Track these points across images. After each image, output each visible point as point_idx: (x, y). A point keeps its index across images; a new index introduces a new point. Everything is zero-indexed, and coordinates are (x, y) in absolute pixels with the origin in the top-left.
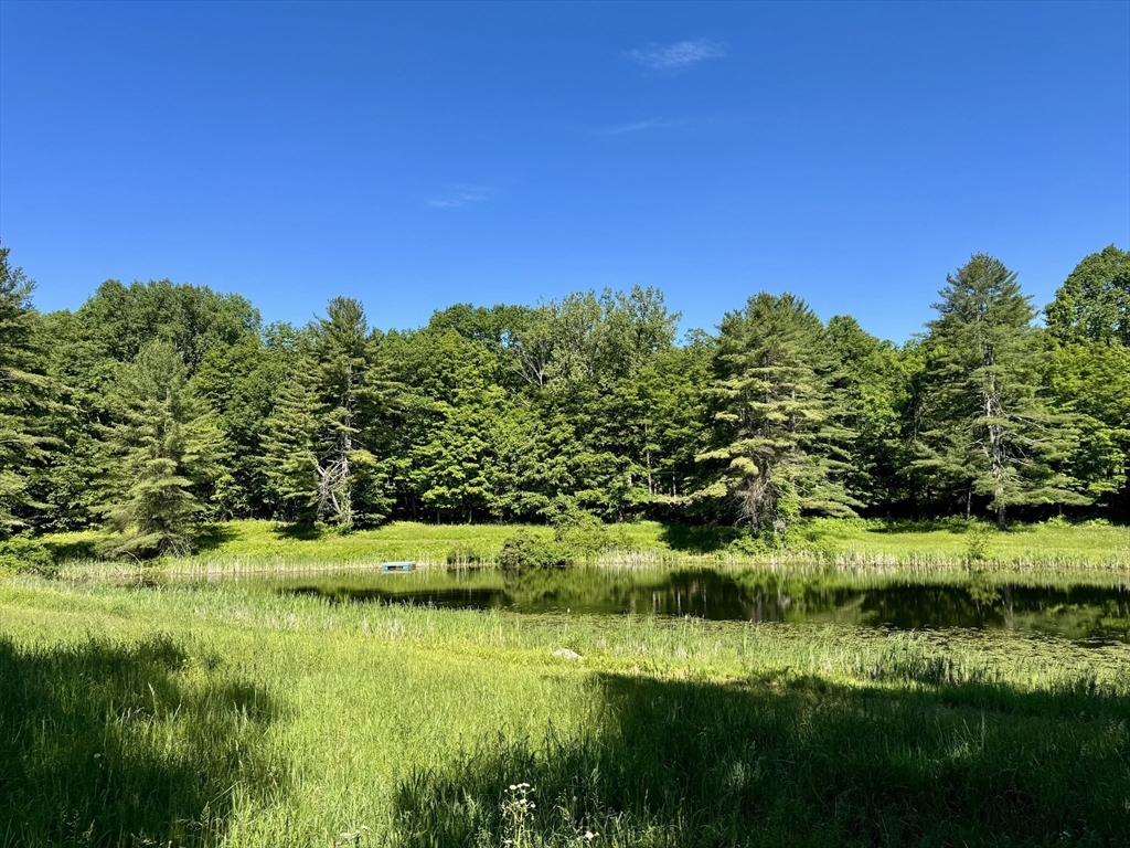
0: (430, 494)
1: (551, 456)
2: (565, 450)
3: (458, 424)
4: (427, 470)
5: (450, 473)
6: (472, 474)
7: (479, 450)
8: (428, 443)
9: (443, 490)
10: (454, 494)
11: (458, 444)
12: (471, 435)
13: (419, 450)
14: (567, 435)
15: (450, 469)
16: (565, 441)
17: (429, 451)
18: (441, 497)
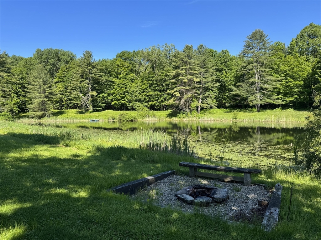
0: (113, 103)
1: (143, 93)
2: (146, 91)
3: (118, 84)
4: (111, 97)
5: (117, 97)
6: (122, 98)
7: (124, 91)
8: (112, 89)
9: (116, 102)
10: (119, 103)
11: (118, 89)
12: (122, 87)
13: (109, 92)
14: (146, 87)
15: (117, 96)
16: (146, 89)
17: (112, 92)
18: (115, 104)
